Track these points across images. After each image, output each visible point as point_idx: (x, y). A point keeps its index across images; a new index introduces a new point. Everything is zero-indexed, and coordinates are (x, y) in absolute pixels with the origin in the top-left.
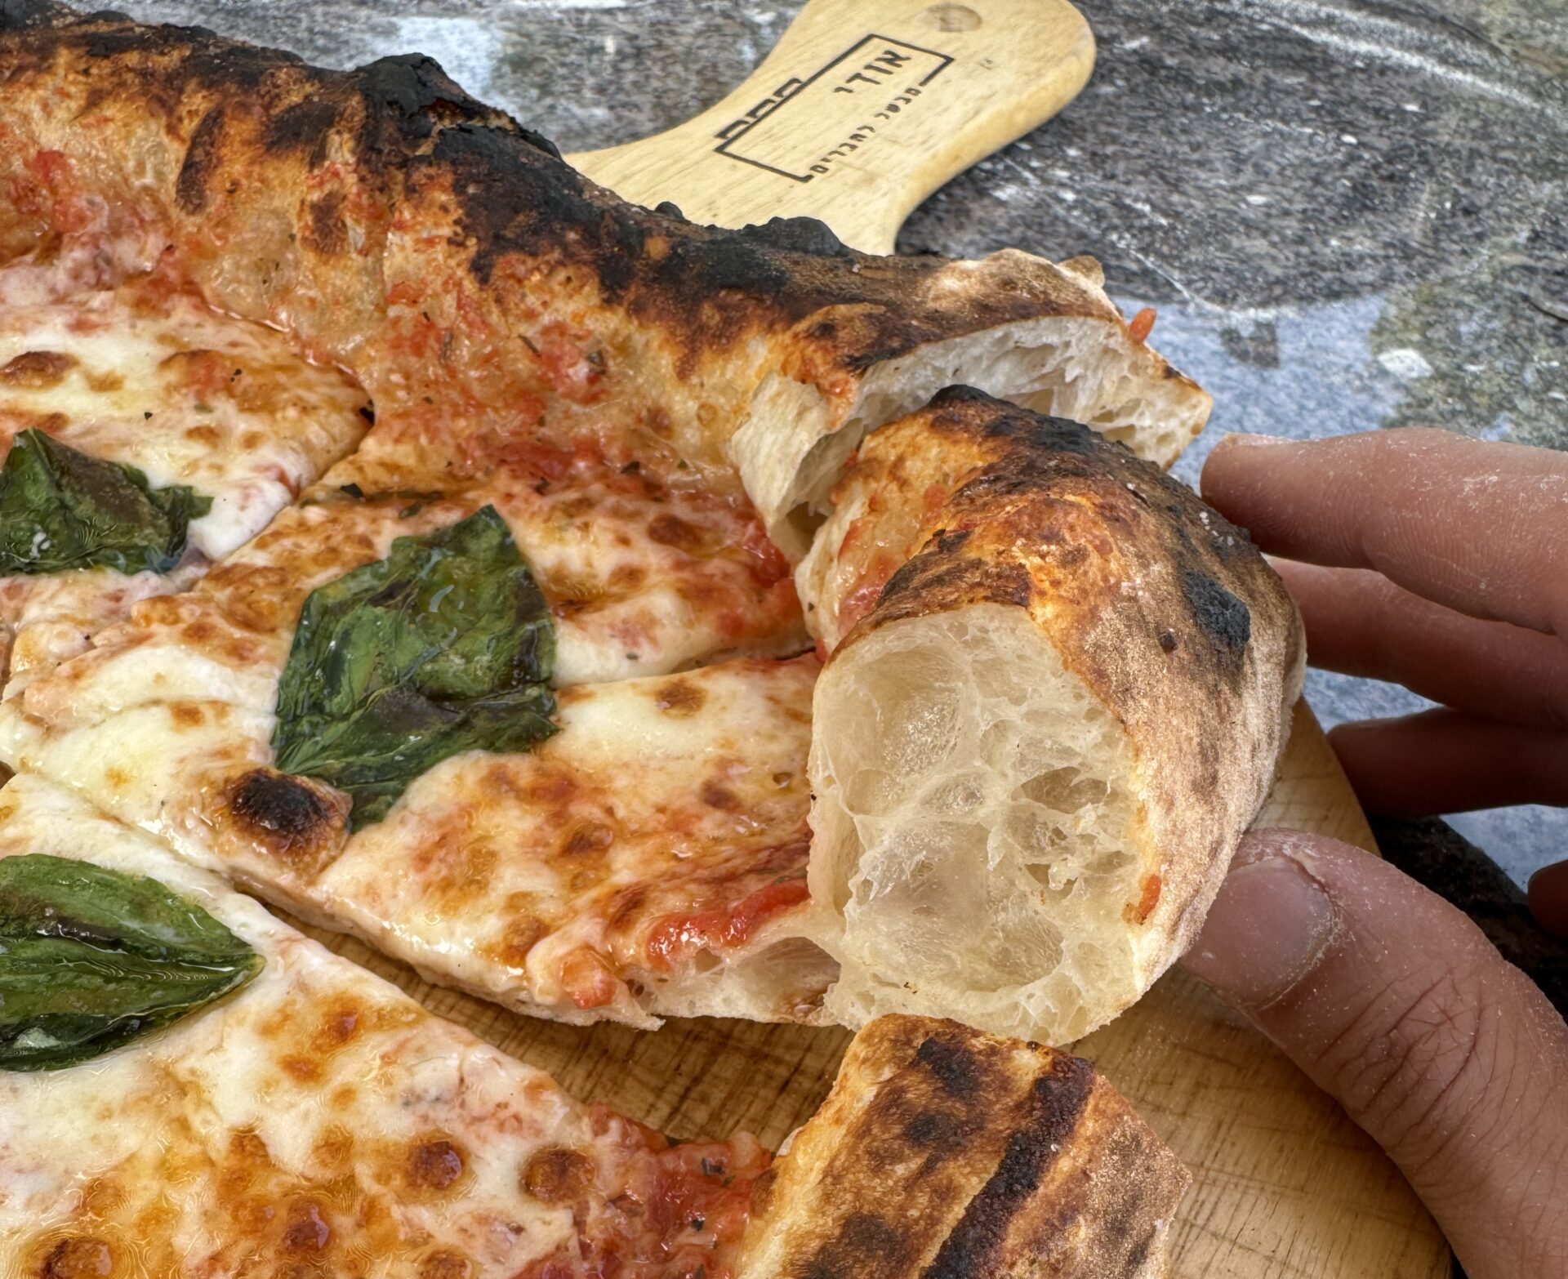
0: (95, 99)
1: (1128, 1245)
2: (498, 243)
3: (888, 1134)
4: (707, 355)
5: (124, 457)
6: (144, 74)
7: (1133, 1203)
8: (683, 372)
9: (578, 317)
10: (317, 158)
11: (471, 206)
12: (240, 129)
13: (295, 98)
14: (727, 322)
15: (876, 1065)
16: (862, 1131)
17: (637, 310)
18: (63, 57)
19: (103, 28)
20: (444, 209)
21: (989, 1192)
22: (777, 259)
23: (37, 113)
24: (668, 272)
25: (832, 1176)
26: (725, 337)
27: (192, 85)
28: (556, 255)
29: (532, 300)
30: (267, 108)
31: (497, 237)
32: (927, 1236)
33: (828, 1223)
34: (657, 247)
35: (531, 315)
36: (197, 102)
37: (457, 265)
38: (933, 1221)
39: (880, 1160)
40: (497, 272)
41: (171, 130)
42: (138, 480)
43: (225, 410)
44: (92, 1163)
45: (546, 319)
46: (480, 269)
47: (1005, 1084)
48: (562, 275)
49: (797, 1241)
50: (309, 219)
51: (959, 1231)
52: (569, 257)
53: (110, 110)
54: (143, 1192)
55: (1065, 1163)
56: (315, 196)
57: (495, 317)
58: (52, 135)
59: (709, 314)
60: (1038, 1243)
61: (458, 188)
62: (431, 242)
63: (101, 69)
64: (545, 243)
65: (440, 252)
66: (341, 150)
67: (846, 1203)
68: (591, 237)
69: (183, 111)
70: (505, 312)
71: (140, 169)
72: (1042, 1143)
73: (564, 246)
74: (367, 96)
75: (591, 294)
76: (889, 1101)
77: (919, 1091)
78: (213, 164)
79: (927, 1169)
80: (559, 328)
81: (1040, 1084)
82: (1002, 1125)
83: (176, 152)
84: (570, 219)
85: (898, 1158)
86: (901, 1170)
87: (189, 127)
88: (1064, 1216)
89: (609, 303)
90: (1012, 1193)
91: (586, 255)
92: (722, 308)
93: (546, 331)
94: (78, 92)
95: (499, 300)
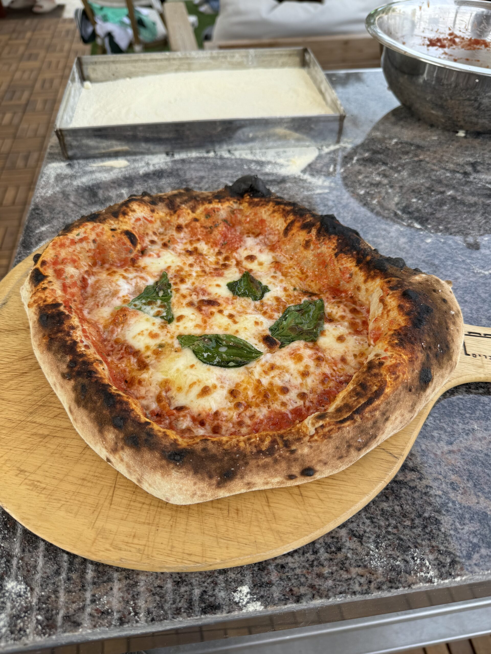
0: (274, 212)
1: (385, 417)
2: (341, 251)
3: (352, 394)
4: (369, 280)
5: (259, 279)
6: (284, 210)
7: (387, 411)
8: (365, 281)
9: (351, 267)
10: (309, 232)
11: (339, 244)
12: (297, 224)
13: (308, 220)
14: (375, 275)
15: (353, 384)
16: (349, 393)
17: (361, 269)
18: (271, 204)
19: (279, 200)
20: (334, 243)
21: (365, 403)
22: (388, 265)
23: (263, 212)
24: (368, 263)
25: (344, 398)
26: (373, 278)
27: (291, 214)
28: (350, 256)
29: (343, 262)
30: (303, 221)
31: (341, 250)
32: (355, 407)
33: (342, 404)
34: (369, 258)
35: (342, 265)
36: (291, 217)
37: (333, 253)
38: (356, 406)
39: (351, 397)
40: (339, 256)
41: (285, 221)
42: (260, 283)
43: (279, 274)
44: (238, 380)
45: (344, 266)
46: (336, 255)
47: (371, 390)
48: (350, 259)
49: (337, 405)
50: (304, 242)
51: (359, 407)
52: (353, 256)
53: (276, 214)
54: (244, 385)
55: (377, 402)
56: (307, 239)
57: (336, 263)
58: (265, 217)
59: (372, 273)
60: (370, 412)
61: (338, 240)
62: (330, 248)
63: (276, 207)
64: (349, 253)
65: (330, 250)
66: (314, 232)
67: (345, 402)
68: (358, 254)
69: (288, 218)
70: (338, 263)
71: (278, 226)
72: (374, 399)
73: (352, 254)
74: (321, 223)
75: (354, 264)
76: (354, 390)
77: (359, 389)
78: (291, 229)
79: (357, 399)
80: (347, 268)
81: (376, 391)
82: (369, 396)
83: (285, 225)
84: (355, 249)
85: (353, 397)
86: (354, 399)
87: (289, 221)
88: (375, 409)
89: (356, 266)
90: (368, 404)
91: (356, 256)
92: (375, 272)
93: (344, 268)
94: (272, 209)
95: (338, 261)
